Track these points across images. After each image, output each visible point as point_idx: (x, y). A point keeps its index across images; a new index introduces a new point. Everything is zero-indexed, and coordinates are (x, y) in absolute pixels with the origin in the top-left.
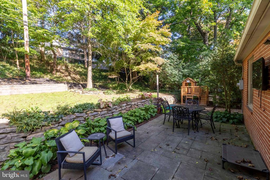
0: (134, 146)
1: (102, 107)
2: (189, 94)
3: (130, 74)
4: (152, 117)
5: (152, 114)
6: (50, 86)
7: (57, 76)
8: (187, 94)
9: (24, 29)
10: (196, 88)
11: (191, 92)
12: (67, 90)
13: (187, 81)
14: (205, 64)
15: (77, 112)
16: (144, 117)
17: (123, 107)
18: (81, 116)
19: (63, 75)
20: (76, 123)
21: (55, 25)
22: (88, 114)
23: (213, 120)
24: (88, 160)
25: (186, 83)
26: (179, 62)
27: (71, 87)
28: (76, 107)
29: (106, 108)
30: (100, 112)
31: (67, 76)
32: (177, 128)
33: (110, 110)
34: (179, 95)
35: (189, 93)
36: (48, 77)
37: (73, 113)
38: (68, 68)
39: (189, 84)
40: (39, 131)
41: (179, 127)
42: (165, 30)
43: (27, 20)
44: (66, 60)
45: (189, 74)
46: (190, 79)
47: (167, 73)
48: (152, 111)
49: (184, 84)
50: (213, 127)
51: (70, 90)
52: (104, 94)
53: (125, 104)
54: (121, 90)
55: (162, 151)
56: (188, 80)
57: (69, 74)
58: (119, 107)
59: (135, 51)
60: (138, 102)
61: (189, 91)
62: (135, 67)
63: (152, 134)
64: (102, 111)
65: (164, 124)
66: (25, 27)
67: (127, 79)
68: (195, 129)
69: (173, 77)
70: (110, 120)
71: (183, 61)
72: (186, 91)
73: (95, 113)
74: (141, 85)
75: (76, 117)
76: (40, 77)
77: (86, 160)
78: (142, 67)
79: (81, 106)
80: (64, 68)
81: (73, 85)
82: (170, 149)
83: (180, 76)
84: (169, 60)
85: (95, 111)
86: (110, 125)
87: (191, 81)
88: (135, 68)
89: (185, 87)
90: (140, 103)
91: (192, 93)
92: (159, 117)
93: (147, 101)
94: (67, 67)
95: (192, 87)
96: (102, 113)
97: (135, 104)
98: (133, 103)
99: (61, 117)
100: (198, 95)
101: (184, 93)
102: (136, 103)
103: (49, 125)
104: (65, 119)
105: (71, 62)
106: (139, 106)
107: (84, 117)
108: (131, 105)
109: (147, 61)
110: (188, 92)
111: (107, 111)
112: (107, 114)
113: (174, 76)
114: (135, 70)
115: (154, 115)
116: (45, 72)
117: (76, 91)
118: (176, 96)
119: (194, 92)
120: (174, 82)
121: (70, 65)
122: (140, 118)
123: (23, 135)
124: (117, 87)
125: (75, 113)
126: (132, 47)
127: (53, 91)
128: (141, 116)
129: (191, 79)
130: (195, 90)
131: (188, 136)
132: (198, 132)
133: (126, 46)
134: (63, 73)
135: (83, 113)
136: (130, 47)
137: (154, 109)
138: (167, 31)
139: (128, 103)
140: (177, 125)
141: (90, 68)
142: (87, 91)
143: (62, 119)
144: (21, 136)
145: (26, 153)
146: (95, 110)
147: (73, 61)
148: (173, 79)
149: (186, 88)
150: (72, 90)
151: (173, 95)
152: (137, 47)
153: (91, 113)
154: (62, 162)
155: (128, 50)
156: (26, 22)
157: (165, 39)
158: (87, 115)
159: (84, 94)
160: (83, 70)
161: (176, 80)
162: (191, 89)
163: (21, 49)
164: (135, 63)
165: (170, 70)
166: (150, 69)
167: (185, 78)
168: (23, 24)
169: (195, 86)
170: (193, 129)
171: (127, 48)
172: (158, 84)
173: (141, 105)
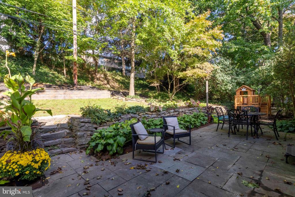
0: (190, 144)
1: (152, 110)
2: (244, 105)
3: (173, 81)
4: (202, 125)
5: (202, 122)
6: (95, 93)
7: (98, 84)
8: (242, 104)
9: (74, 38)
10: (254, 97)
11: (247, 102)
12: (110, 96)
13: (242, 89)
14: (267, 68)
15: (131, 113)
16: (195, 123)
17: (171, 113)
18: (135, 117)
19: (102, 83)
20: (134, 120)
21: (97, 32)
22: (140, 115)
23: (276, 129)
24: (158, 143)
25: (241, 92)
26: (232, 68)
27: (113, 95)
28: (130, 109)
29: (155, 112)
30: (151, 115)
31: (105, 84)
32: (233, 134)
33: (160, 115)
34: (231, 107)
35: (245, 103)
36: (90, 85)
37: (129, 113)
38: (107, 76)
39: (246, 93)
40: (105, 125)
41: (235, 134)
42: (217, 31)
43: (76, 30)
44: (104, 68)
45: (244, 81)
46: (246, 86)
47: (218, 81)
48: (202, 118)
49: (238, 93)
50: (277, 135)
51: (112, 97)
52: (146, 102)
53: (172, 111)
54: (163, 99)
55: (219, 149)
56: (244, 88)
57: (108, 83)
58: (167, 112)
59: (182, 56)
60: (186, 109)
61: (246, 100)
62: (180, 73)
63: (205, 137)
64: (152, 114)
65: (217, 131)
66: (74, 36)
67: (170, 87)
68: (254, 135)
69: (224, 85)
70: (165, 118)
71: (237, 66)
72: (241, 101)
73: (146, 116)
74: (183, 96)
75: (131, 117)
76: (83, 85)
77: (156, 142)
78: (189, 73)
79: (133, 108)
80: (103, 77)
81: (115, 92)
82: (228, 148)
83: (233, 83)
84: (220, 65)
85: (146, 114)
86: (167, 123)
87: (247, 89)
88: (181, 75)
89: (240, 96)
90: (188, 111)
91: (249, 103)
92: (210, 126)
93: (194, 109)
94: (105, 75)
95: (249, 96)
96: (153, 116)
97: (182, 112)
98: (181, 110)
99: (120, 116)
100: (257, 106)
101: (238, 103)
102: (183, 110)
103: (112, 121)
104: (123, 117)
105: (109, 70)
106: (187, 113)
107: (138, 117)
108: (179, 112)
109: (194, 68)
110: (243, 103)
111: (156, 115)
112: (156, 118)
113: (226, 84)
114: (180, 76)
115: (204, 123)
116: (87, 80)
117: (119, 98)
118: (228, 107)
119: (251, 103)
120: (225, 90)
121: (108, 73)
122: (191, 124)
123: (95, 126)
124: (158, 96)
125: (130, 114)
126: (178, 52)
127: (98, 97)
128: (191, 122)
129: (248, 87)
130: (252, 100)
131: (246, 140)
132: (258, 138)
133: (172, 51)
134: (102, 81)
135: (136, 114)
136: (176, 52)
137: (204, 117)
138: (219, 32)
139: (176, 110)
140: (233, 132)
141: (132, 75)
142: (130, 98)
143: (121, 117)
144: (94, 127)
145: (107, 135)
146: (147, 112)
147: (111, 70)
148: (224, 88)
149: (241, 98)
150: (114, 97)
151: (224, 106)
152: (184, 51)
153: (143, 115)
154: (135, 144)
155: (174, 56)
156: (75, 31)
157: (215, 42)
158: (139, 117)
159: (127, 101)
160: (121, 79)
161: (228, 89)
162: (247, 99)
163: (70, 58)
164: (179, 69)
165: (221, 77)
166: (198, 75)
167: (240, 87)
168: (73, 33)
169: (253, 94)
170: (252, 136)
171: (174, 53)
172: (207, 91)
173: (189, 113)
